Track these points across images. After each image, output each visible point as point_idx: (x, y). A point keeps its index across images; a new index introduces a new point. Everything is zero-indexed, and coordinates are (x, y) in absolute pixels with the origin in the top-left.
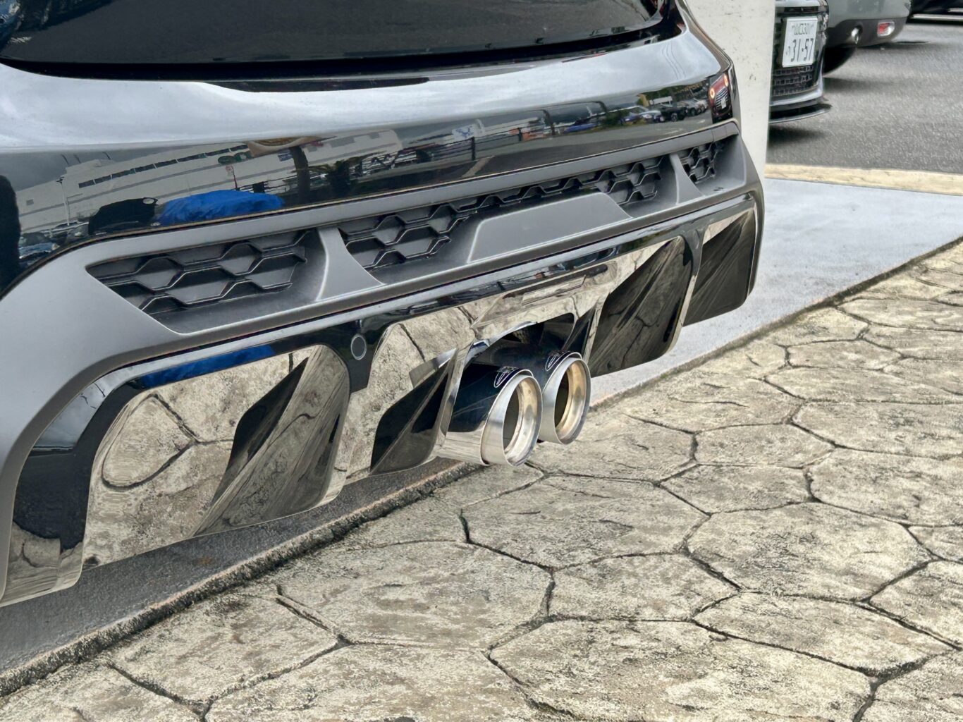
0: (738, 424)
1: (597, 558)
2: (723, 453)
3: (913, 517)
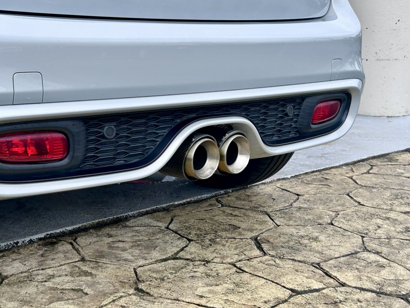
0: (323, 193)
1: (215, 238)
2: (306, 203)
3: (370, 234)
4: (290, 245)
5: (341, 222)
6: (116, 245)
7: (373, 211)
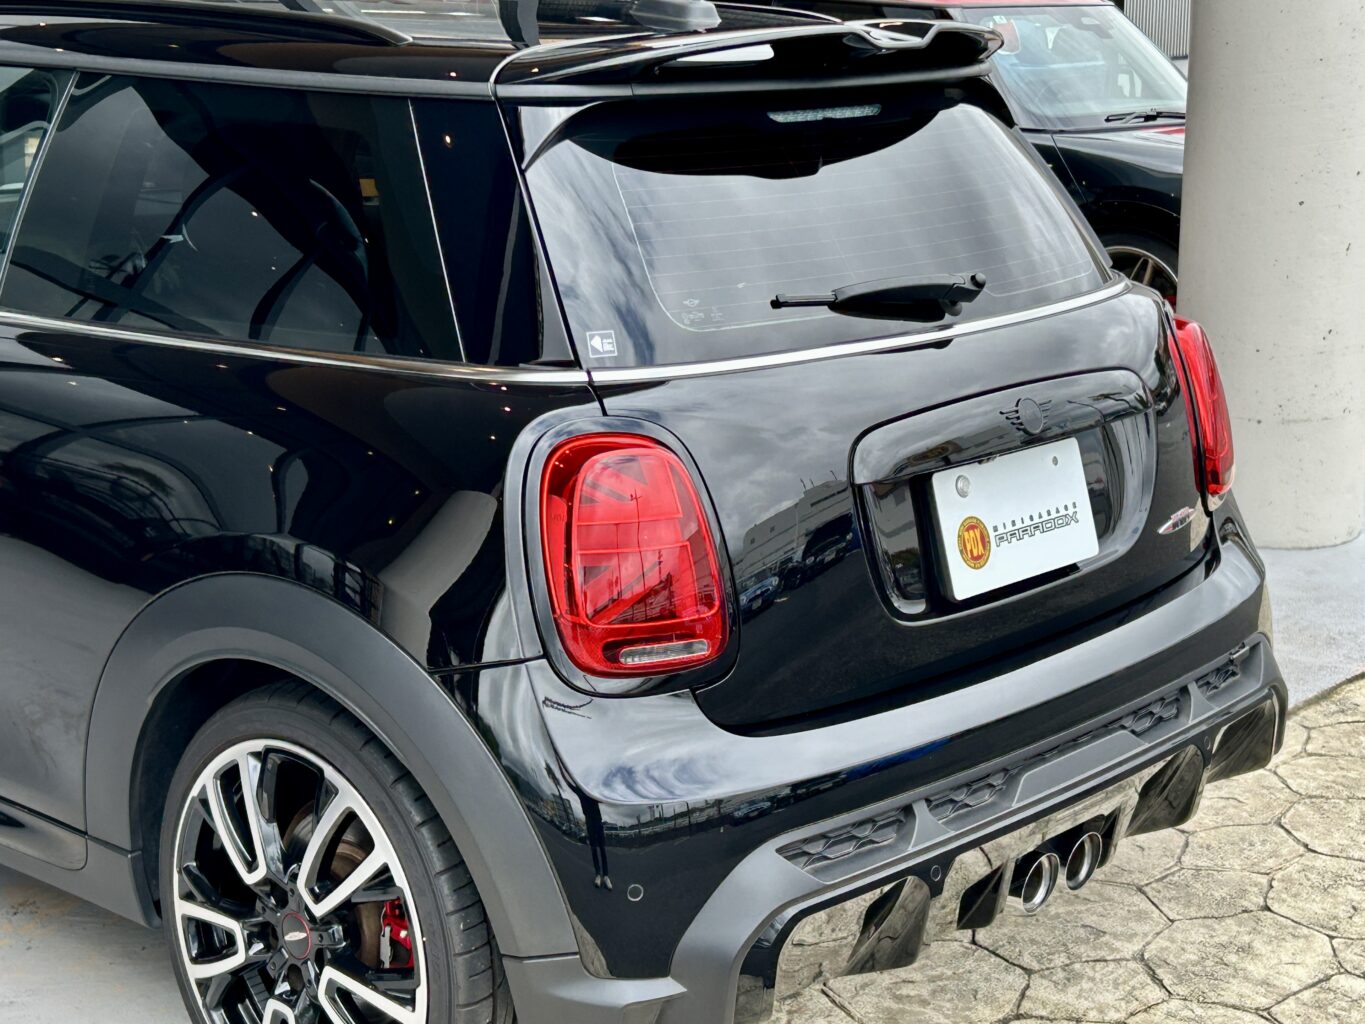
0: (1232, 823)
1: (1068, 962)
2: (1207, 856)
3: (1341, 928)
4: (1208, 969)
5: (1284, 901)
6: (905, 990)
7: (1333, 865)
